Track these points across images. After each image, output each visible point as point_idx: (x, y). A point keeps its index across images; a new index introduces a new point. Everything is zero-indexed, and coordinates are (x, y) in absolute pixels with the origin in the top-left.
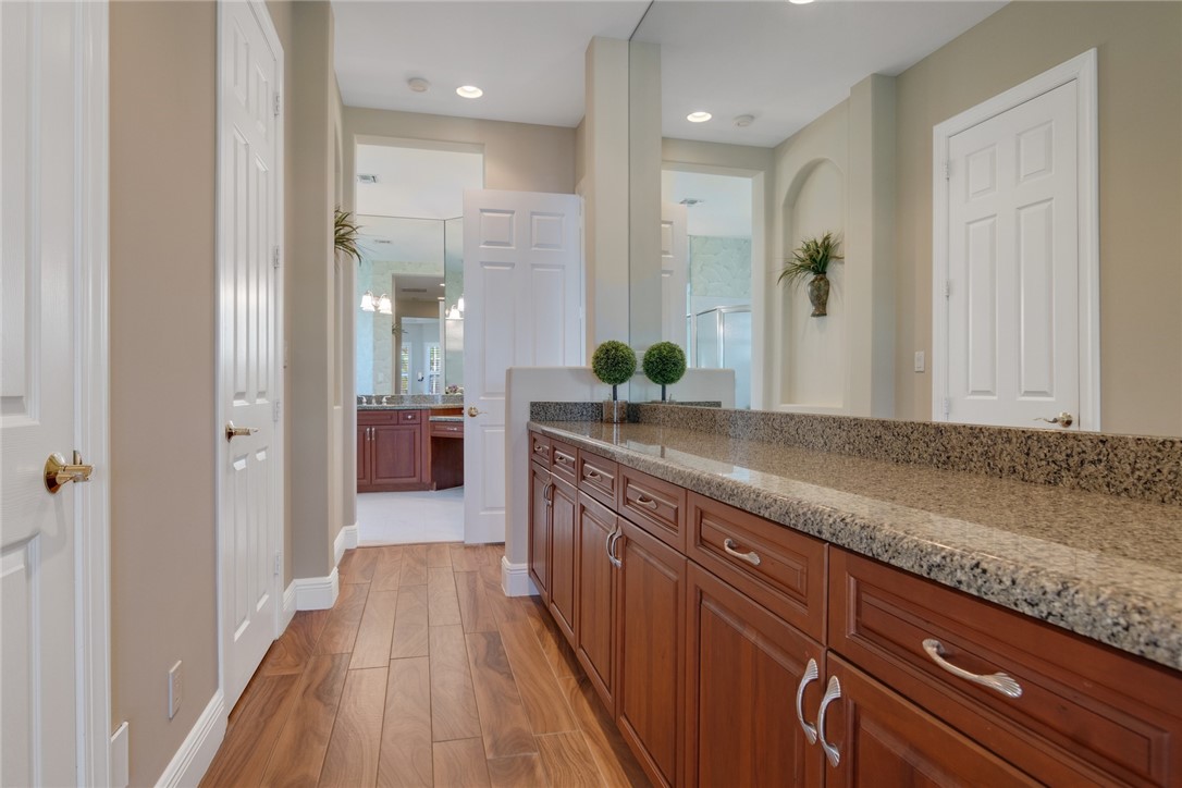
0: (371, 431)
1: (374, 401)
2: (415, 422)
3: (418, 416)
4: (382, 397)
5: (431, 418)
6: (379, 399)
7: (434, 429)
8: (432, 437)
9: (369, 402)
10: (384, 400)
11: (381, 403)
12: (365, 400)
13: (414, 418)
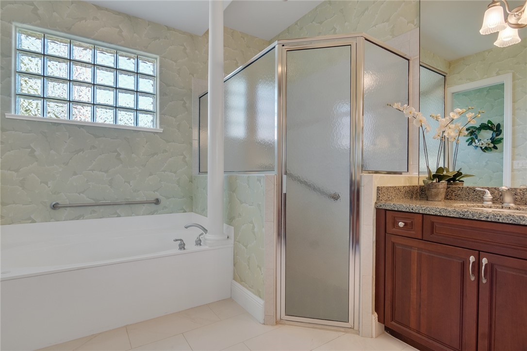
0: (478, 263)
1: (508, 199)
6: (521, 196)
9: (498, 198)
12: (488, 196)
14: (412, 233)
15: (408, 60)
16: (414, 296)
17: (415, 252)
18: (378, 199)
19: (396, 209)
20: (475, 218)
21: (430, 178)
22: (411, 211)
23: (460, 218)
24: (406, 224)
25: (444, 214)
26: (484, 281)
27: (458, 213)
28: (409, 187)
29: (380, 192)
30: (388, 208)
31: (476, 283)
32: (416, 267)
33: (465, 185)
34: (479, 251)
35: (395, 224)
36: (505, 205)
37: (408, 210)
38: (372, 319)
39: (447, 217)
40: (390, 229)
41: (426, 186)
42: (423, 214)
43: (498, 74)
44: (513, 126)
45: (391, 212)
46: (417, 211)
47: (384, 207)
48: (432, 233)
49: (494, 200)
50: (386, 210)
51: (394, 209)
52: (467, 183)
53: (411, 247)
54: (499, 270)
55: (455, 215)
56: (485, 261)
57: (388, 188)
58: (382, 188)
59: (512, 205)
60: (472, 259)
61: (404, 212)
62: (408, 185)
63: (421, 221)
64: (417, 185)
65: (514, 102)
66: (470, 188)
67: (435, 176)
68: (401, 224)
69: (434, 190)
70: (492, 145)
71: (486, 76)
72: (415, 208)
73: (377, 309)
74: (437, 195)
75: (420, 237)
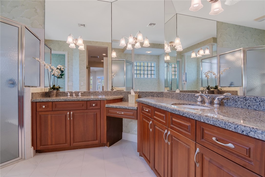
0: (70, 114)
1: (74, 95)
2: (96, 107)
3: (99, 104)
4: (79, 92)
5: (107, 106)
6: (77, 94)
7: (108, 112)
8: (107, 117)
9: (71, 95)
10: (80, 94)
11: (78, 96)
12: (69, 94)
13: (96, 105)
14: (48, 109)
15: (40, 40)
16: (49, 132)
17: (49, 116)
18: (32, 98)
19: (41, 101)
20: (69, 100)
21: (50, 89)
22: (48, 101)
23: (65, 101)
24: (45, 106)
25: (60, 101)
26: (72, 119)
27: (64, 100)
28: (42, 92)
29: (33, 95)
30: (37, 101)
31: (69, 120)
32: (50, 121)
33: (61, 91)
34: (70, 110)
35: (41, 107)
36: (73, 96)
37: (46, 101)
38: (31, 150)
39: (61, 101)
40: (38, 109)
41: (49, 92)
42: (52, 102)
43: (63, 51)
44: (68, 70)
45: (39, 103)
46: (50, 101)
47: (36, 101)
48: (56, 108)
49: (70, 96)
50: (36, 102)
51: (40, 101)
52: (61, 90)
53: (48, 115)
54: (75, 114)
55: (63, 100)
56: (72, 113)
57: (35, 93)
58: (34, 93)
59: (75, 96)
60: (68, 113)
61: (45, 102)
62: (41, 92)
63: (51, 104)
64: (44, 92)
65: (68, 62)
66: (63, 92)
67: (52, 88)
68: (44, 107)
69: (52, 93)
70: (60, 76)
71: (59, 50)
72: (50, 100)
73: (33, 145)
74: (53, 95)
75: (51, 110)
